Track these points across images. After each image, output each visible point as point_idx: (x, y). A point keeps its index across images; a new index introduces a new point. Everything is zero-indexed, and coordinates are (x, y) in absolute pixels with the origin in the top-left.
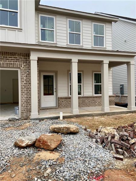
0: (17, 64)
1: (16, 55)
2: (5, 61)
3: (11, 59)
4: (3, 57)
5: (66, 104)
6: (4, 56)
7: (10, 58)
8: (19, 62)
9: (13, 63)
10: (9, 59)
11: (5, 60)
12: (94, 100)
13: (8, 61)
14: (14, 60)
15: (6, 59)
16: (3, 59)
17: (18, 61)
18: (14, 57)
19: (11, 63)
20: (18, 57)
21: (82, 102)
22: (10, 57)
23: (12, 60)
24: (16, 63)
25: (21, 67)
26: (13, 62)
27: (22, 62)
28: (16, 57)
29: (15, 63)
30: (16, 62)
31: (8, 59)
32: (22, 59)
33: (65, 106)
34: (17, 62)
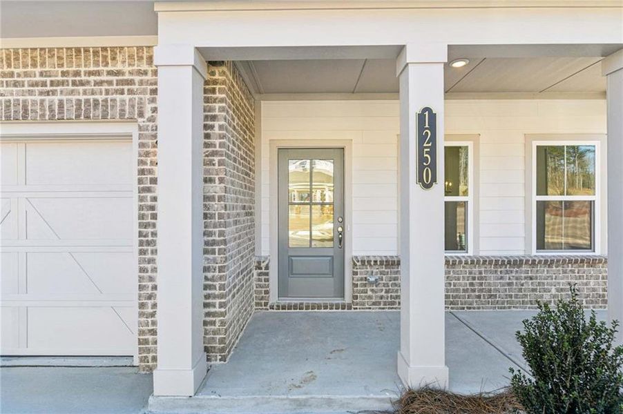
0: (123, 101)
1: (119, 58)
2: (72, 92)
3: (96, 83)
4: (63, 74)
5: (387, 292)
6: (65, 69)
7: (92, 78)
8: (131, 92)
9: (106, 101)
10: (88, 82)
11: (70, 87)
12: (531, 279)
13: (85, 93)
14: (110, 83)
15: (74, 83)
16: (62, 83)
17: (126, 88)
18: (110, 68)
19: (96, 103)
20: (127, 69)
21: (471, 284)
22: (90, 73)
23: (101, 83)
24: (118, 97)
25: (141, 114)
26: (104, 97)
27: (144, 92)
28: (119, 67)
29: (113, 100)
30: (116, 92)
31: (82, 83)
32: (144, 78)
33: (382, 297)
34: (122, 93)
